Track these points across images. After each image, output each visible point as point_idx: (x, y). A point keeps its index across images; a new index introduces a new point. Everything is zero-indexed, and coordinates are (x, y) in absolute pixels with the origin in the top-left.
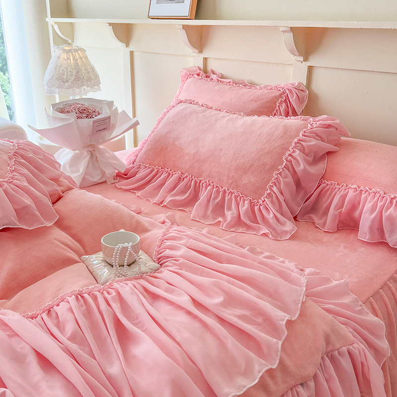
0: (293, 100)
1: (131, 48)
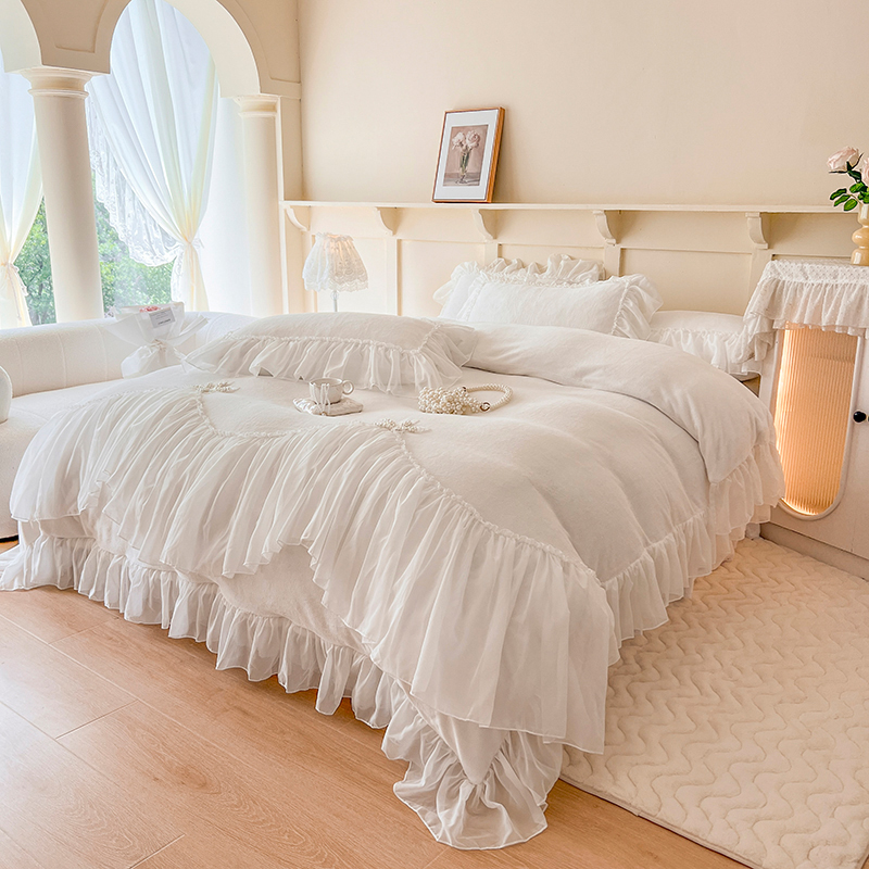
1: (399, 236)
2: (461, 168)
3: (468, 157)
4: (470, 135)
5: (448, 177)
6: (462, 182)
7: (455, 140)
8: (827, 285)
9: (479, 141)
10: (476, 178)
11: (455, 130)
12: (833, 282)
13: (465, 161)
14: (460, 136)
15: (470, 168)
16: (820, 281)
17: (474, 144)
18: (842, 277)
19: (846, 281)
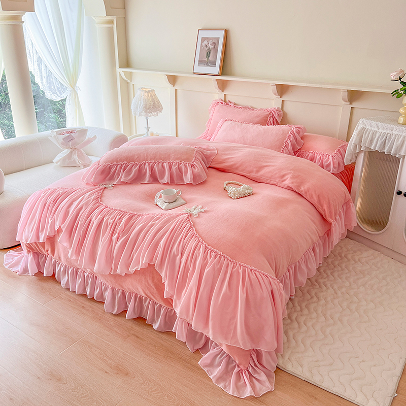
0: (276, 116)
1: (176, 87)
2: (206, 58)
3: (210, 53)
4: (211, 42)
5: (200, 62)
6: (207, 65)
7: (203, 44)
8: (388, 133)
9: (215, 45)
10: (214, 64)
11: (203, 39)
12: (391, 132)
13: (208, 54)
14: (206, 42)
15: (211, 58)
16: (385, 131)
17: (213, 46)
18: (395, 131)
19: (397, 133)
